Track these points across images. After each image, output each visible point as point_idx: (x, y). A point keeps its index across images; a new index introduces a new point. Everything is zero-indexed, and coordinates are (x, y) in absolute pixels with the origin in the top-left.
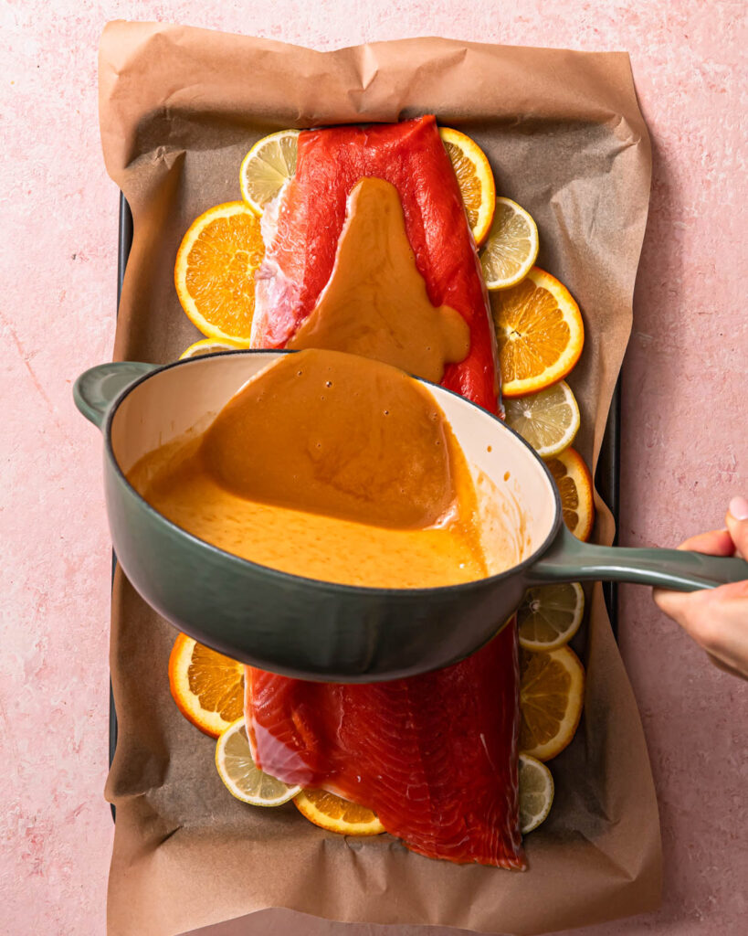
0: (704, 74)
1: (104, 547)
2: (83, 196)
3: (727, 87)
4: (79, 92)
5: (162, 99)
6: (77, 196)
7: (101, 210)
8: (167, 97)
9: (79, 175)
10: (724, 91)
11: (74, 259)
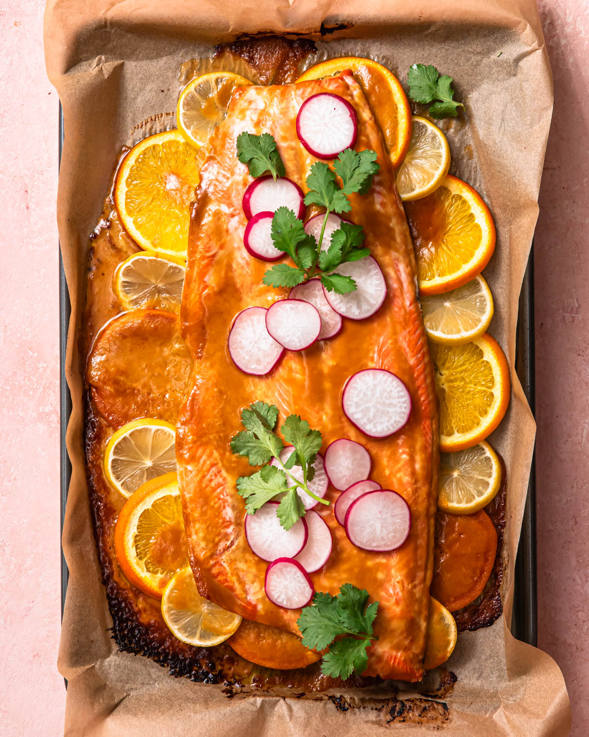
5: (103, 11)
8: (108, 10)
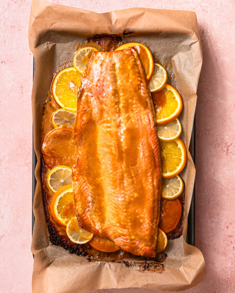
0: (201, 6)
1: (11, 154)
2: (5, 43)
3: (208, 10)
4: (4, 10)
5: (49, 27)
6: (3, 43)
7: (11, 48)
8: (51, 26)
9: (4, 36)
10: (207, 12)
11: (2, 63)
